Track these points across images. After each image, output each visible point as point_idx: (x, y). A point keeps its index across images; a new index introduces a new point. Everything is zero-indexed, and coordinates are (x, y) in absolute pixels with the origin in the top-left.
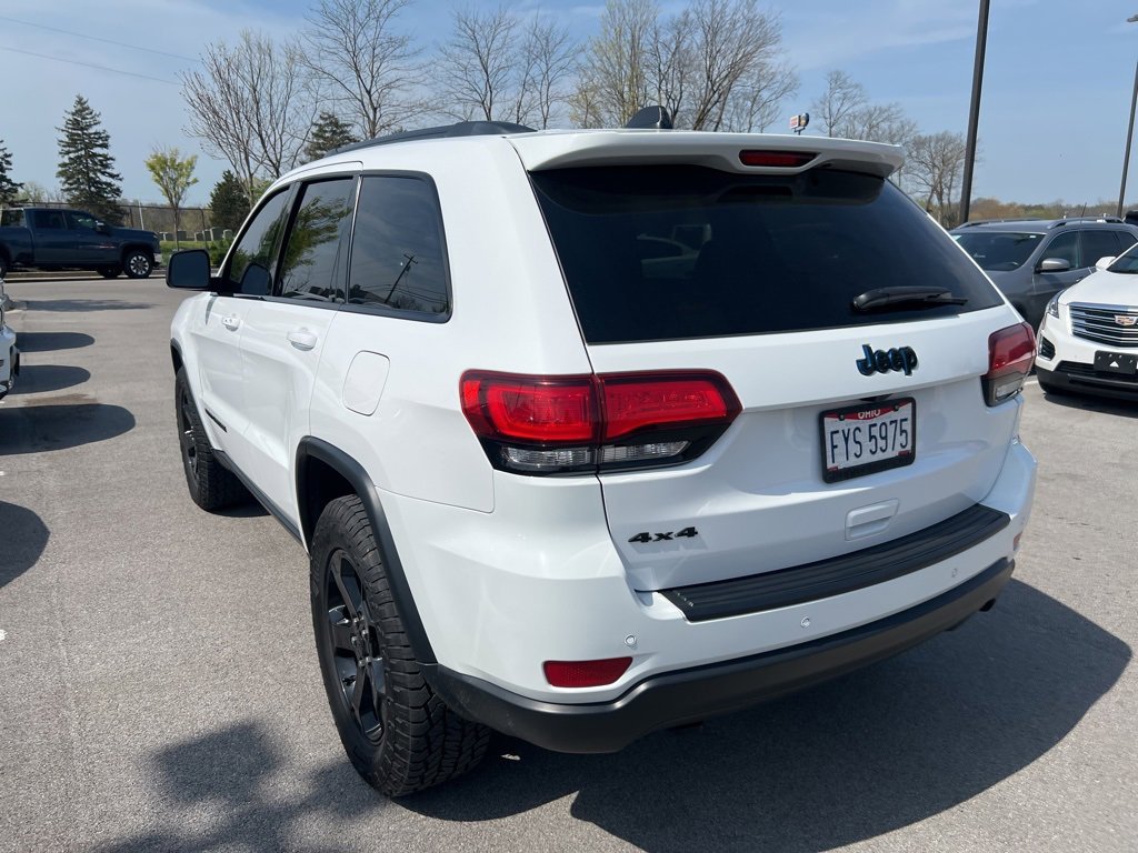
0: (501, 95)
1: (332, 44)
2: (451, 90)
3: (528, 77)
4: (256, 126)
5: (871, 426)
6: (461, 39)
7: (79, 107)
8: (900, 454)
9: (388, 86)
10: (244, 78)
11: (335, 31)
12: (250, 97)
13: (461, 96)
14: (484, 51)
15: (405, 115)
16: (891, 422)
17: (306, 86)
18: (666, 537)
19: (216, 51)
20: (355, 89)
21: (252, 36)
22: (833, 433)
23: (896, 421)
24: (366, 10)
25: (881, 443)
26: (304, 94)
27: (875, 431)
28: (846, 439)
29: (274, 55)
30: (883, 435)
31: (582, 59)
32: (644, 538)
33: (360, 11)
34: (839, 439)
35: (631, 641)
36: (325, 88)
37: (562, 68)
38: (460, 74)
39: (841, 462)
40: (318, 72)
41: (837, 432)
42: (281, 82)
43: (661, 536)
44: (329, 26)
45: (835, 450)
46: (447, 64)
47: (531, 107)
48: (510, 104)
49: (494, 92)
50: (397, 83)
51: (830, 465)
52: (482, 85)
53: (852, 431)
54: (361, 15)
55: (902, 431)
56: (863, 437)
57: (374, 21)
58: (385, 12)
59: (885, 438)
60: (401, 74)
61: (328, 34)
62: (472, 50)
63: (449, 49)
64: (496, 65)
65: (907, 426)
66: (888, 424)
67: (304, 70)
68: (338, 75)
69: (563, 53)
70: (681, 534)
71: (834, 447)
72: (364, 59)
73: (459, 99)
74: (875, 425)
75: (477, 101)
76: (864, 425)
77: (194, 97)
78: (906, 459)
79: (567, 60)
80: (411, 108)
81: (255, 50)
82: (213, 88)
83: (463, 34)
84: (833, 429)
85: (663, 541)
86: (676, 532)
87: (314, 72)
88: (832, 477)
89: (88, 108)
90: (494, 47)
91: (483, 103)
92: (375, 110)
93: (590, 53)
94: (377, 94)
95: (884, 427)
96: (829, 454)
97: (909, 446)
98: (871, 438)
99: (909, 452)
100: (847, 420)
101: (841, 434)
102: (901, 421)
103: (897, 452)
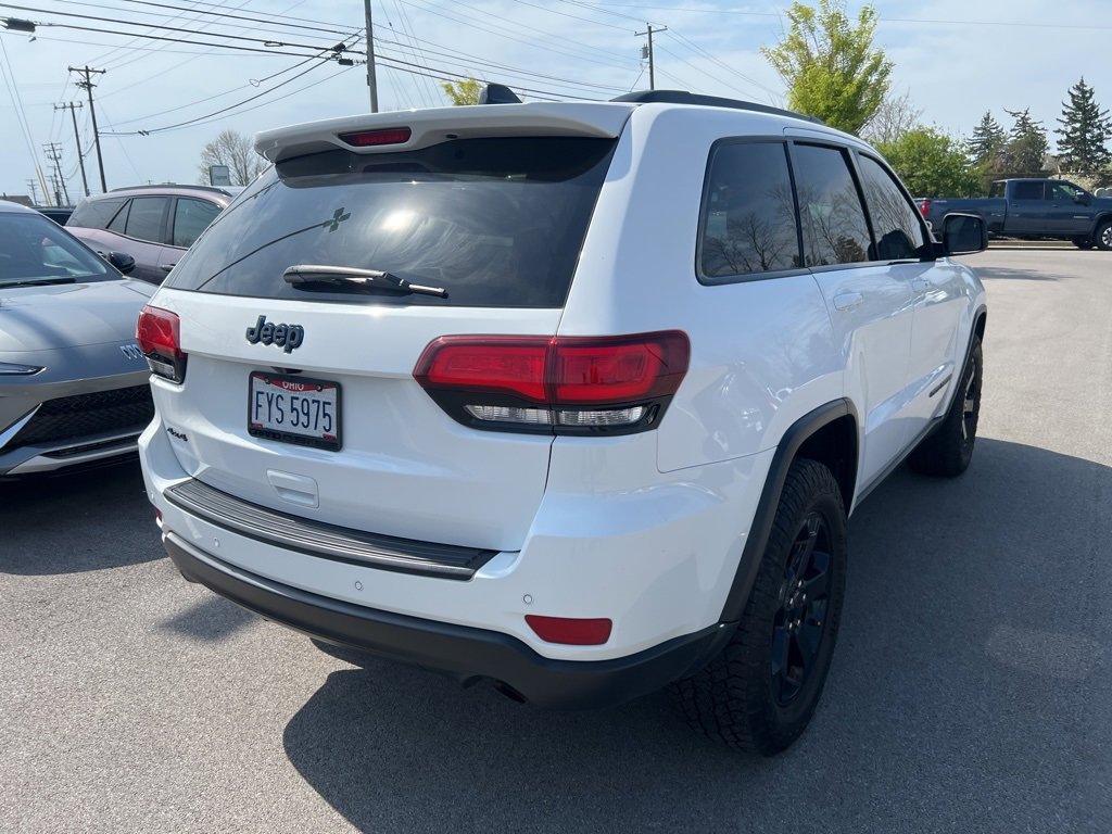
5: (293, 398)
8: (325, 436)
16: (314, 401)
22: (258, 393)
23: (318, 402)
25: (303, 419)
27: (297, 404)
28: (270, 403)
30: (306, 411)
34: (263, 400)
39: (262, 420)
41: (262, 393)
45: (259, 409)
51: (254, 420)
53: (275, 396)
55: (325, 415)
56: (285, 405)
59: (308, 414)
65: (332, 411)
66: (310, 402)
71: (258, 406)
74: (297, 399)
76: (288, 395)
78: (333, 444)
84: (259, 390)
88: (257, 432)
95: (305, 403)
96: (254, 410)
97: (333, 433)
98: (293, 409)
99: (334, 438)
100: (271, 385)
101: (265, 396)
102: (325, 403)
103: (319, 433)
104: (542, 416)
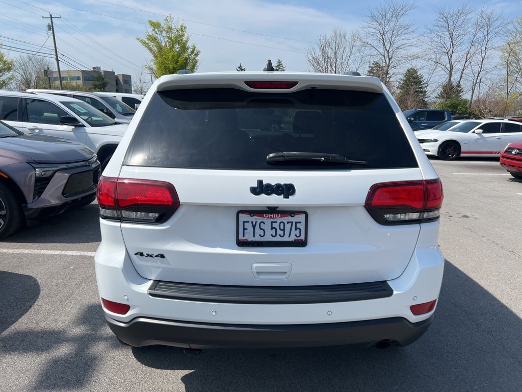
0: (458, 49)
1: (373, 30)
2: (432, 48)
3: (475, 39)
4: (334, 69)
5: (272, 222)
6: (440, 23)
7: (278, 64)
8: (295, 240)
9: (398, 48)
10: (332, 49)
11: (376, 25)
12: (333, 57)
13: (436, 50)
14: (451, 28)
15: (403, 61)
16: (288, 223)
17: (359, 50)
18: (151, 256)
19: (322, 38)
20: (382, 50)
21: (338, 30)
22: (244, 222)
23: (292, 223)
24: (391, 13)
25: (279, 232)
26: (358, 54)
28: (254, 227)
29: (347, 38)
30: (282, 228)
31: (510, 27)
32: (141, 254)
33: (389, 15)
34: (249, 226)
35: (126, 297)
36: (367, 51)
37: (496, 33)
38: (437, 40)
39: (249, 237)
40: (365, 44)
41: (248, 222)
42: (347, 50)
43: (148, 255)
44: (373, 23)
45: (245, 231)
46: (431, 36)
47: (474, 54)
48: (463, 53)
49: (455, 47)
50: (403, 46)
51: (241, 237)
52: (448, 44)
53: (258, 223)
54: (388, 16)
55: (297, 228)
56: (267, 227)
57: (395, 19)
58: (400, 13)
59: (284, 230)
60: (404, 42)
61: (372, 26)
62: (445, 28)
63: (432, 28)
64: (457, 34)
65: (302, 226)
66: (286, 223)
67: (358, 44)
68: (375, 45)
69: (498, 25)
70: (157, 256)
71: (244, 229)
72: (388, 36)
73: (435, 52)
74: (276, 222)
75: (445, 53)
76: (268, 221)
77: (311, 58)
78: (301, 243)
79: (500, 28)
80: (407, 58)
81: (338, 36)
82: (319, 53)
83: (440, 20)
84: (245, 220)
85: (149, 257)
86: (155, 254)
87: (363, 44)
88: (242, 244)
89: (281, 64)
90: (457, 25)
91: (448, 53)
92: (390, 60)
93: (516, 24)
94: (391, 52)
95: (282, 224)
96: (241, 232)
97: (302, 237)
98: (272, 228)
99: (302, 240)
100: (255, 217)
101: (250, 223)
102: (296, 223)
103: (292, 238)
104: (415, 216)
